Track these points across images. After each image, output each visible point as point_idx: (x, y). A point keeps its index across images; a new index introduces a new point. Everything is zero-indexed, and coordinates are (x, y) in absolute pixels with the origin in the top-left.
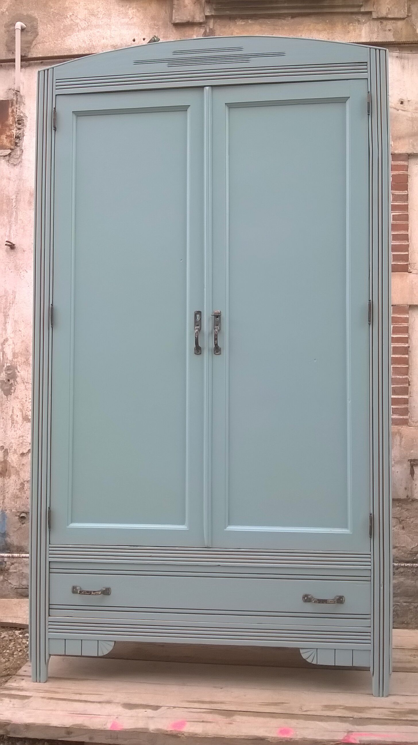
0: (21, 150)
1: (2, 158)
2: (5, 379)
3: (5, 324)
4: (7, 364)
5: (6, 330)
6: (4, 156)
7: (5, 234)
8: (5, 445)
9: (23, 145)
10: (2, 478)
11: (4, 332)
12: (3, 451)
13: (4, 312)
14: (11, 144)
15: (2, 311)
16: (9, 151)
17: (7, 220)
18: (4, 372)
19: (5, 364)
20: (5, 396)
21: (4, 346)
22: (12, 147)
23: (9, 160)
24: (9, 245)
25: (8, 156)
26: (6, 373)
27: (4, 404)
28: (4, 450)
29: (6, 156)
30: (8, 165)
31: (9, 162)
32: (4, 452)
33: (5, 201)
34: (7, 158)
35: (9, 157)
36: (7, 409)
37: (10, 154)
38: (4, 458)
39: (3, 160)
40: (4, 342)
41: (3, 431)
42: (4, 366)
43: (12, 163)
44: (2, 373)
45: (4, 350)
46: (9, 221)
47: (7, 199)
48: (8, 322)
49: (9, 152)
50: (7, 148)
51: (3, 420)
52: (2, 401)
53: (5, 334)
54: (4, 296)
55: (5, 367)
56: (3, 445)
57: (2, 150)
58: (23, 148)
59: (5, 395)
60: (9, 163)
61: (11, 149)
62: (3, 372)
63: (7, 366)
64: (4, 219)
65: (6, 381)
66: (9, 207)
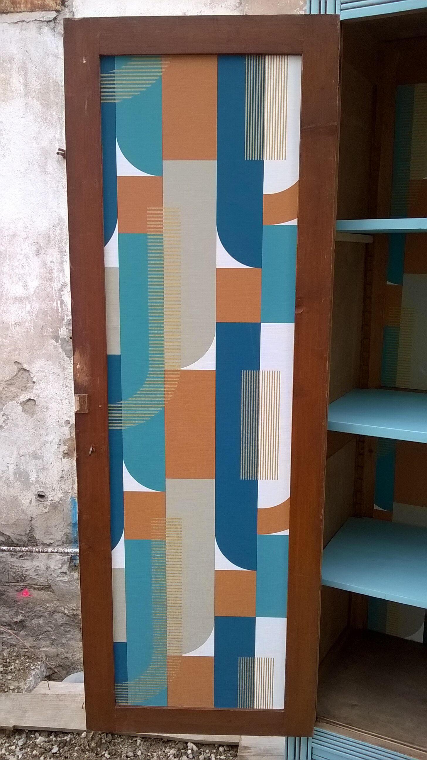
0: (71, 12)
1: (45, 23)
2: (66, 336)
3: (62, 263)
4: (67, 317)
5: (64, 272)
6: (48, 22)
7: (55, 136)
8: (70, 419)
9: (74, 5)
10: (70, 458)
11: (61, 274)
12: (68, 427)
13: (59, 248)
14: (56, 4)
15: (57, 246)
16: (54, 14)
17: (56, 117)
18: (64, 327)
19: (65, 317)
20: (68, 358)
21: (62, 292)
22: (59, 8)
23: (54, 28)
24: (62, 154)
25: (53, 21)
26: (67, 329)
27: (66, 369)
28: (70, 425)
29: (50, 21)
30: (54, 34)
31: (54, 30)
32: (70, 428)
33: (52, 89)
34: (52, 24)
35: (55, 22)
36: (70, 375)
37: (55, 19)
38: (70, 435)
39: (46, 28)
40: (62, 288)
41: (67, 402)
42: (63, 319)
43: (58, 31)
44: (62, 329)
45: (63, 298)
46: (59, 118)
47: (55, 86)
48: (66, 261)
49: (55, 16)
50: (51, 10)
51: (67, 388)
52: (64, 365)
53: (62, 277)
54: (58, 225)
55: (66, 320)
56: (68, 419)
57: (44, 12)
58: (74, 10)
59: (67, 356)
60: (55, 32)
61: (57, 11)
62: (62, 327)
63: (68, 320)
64: (52, 115)
65: (67, 339)
66: (58, 98)
